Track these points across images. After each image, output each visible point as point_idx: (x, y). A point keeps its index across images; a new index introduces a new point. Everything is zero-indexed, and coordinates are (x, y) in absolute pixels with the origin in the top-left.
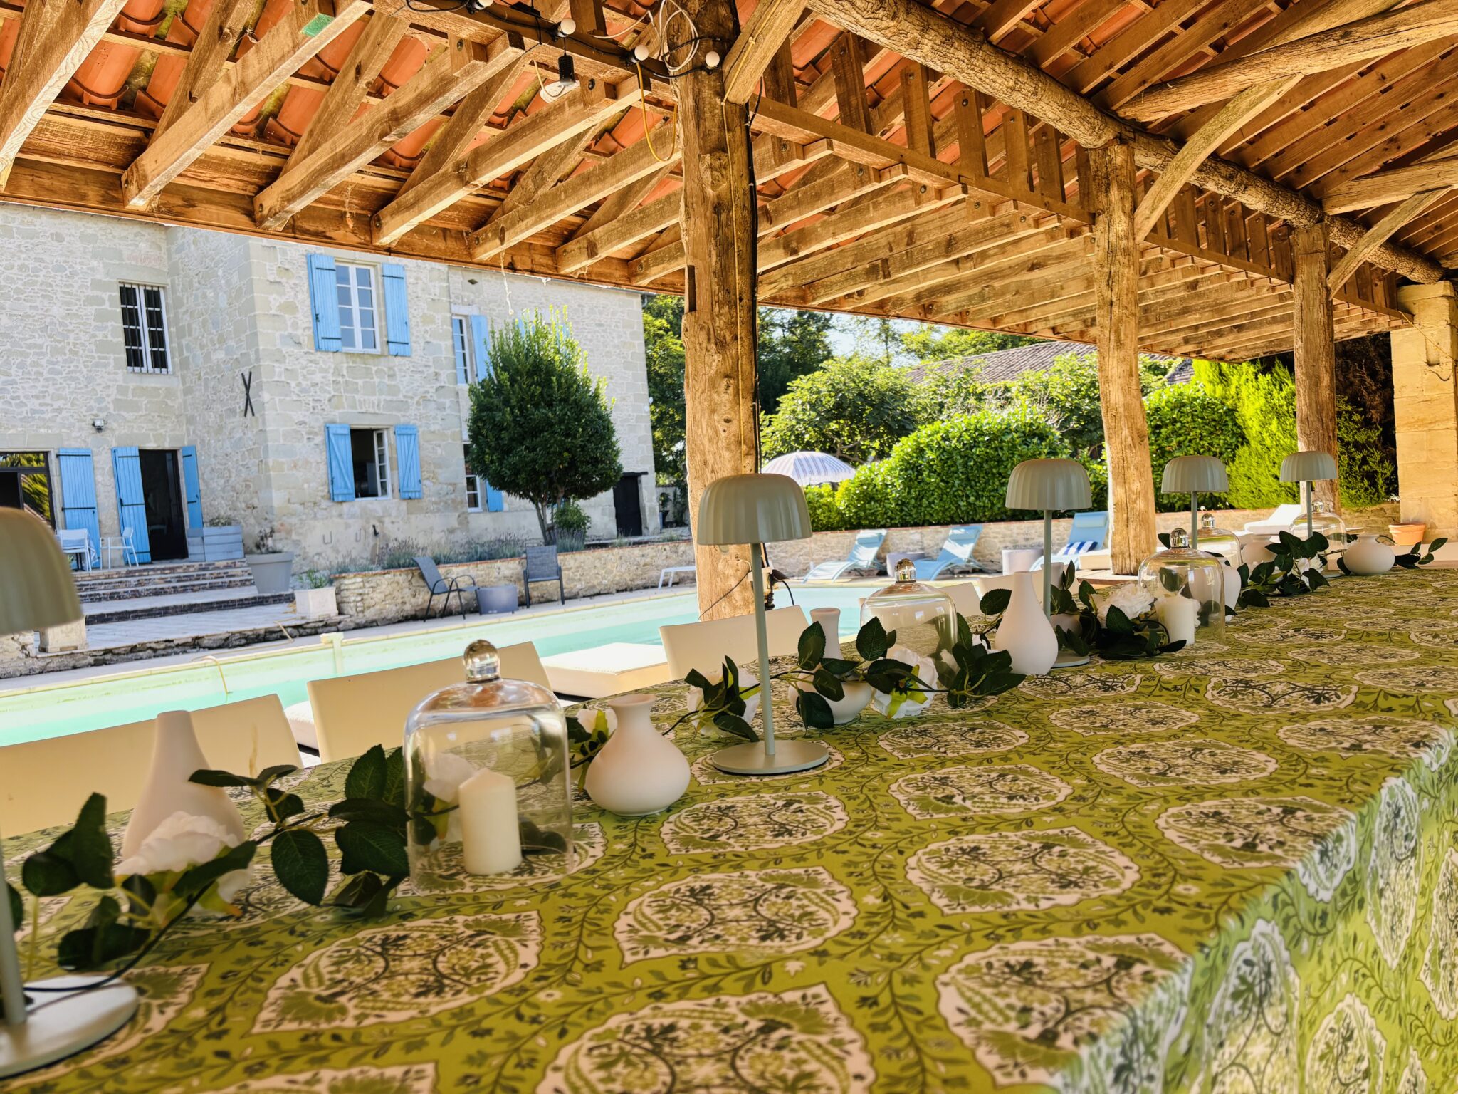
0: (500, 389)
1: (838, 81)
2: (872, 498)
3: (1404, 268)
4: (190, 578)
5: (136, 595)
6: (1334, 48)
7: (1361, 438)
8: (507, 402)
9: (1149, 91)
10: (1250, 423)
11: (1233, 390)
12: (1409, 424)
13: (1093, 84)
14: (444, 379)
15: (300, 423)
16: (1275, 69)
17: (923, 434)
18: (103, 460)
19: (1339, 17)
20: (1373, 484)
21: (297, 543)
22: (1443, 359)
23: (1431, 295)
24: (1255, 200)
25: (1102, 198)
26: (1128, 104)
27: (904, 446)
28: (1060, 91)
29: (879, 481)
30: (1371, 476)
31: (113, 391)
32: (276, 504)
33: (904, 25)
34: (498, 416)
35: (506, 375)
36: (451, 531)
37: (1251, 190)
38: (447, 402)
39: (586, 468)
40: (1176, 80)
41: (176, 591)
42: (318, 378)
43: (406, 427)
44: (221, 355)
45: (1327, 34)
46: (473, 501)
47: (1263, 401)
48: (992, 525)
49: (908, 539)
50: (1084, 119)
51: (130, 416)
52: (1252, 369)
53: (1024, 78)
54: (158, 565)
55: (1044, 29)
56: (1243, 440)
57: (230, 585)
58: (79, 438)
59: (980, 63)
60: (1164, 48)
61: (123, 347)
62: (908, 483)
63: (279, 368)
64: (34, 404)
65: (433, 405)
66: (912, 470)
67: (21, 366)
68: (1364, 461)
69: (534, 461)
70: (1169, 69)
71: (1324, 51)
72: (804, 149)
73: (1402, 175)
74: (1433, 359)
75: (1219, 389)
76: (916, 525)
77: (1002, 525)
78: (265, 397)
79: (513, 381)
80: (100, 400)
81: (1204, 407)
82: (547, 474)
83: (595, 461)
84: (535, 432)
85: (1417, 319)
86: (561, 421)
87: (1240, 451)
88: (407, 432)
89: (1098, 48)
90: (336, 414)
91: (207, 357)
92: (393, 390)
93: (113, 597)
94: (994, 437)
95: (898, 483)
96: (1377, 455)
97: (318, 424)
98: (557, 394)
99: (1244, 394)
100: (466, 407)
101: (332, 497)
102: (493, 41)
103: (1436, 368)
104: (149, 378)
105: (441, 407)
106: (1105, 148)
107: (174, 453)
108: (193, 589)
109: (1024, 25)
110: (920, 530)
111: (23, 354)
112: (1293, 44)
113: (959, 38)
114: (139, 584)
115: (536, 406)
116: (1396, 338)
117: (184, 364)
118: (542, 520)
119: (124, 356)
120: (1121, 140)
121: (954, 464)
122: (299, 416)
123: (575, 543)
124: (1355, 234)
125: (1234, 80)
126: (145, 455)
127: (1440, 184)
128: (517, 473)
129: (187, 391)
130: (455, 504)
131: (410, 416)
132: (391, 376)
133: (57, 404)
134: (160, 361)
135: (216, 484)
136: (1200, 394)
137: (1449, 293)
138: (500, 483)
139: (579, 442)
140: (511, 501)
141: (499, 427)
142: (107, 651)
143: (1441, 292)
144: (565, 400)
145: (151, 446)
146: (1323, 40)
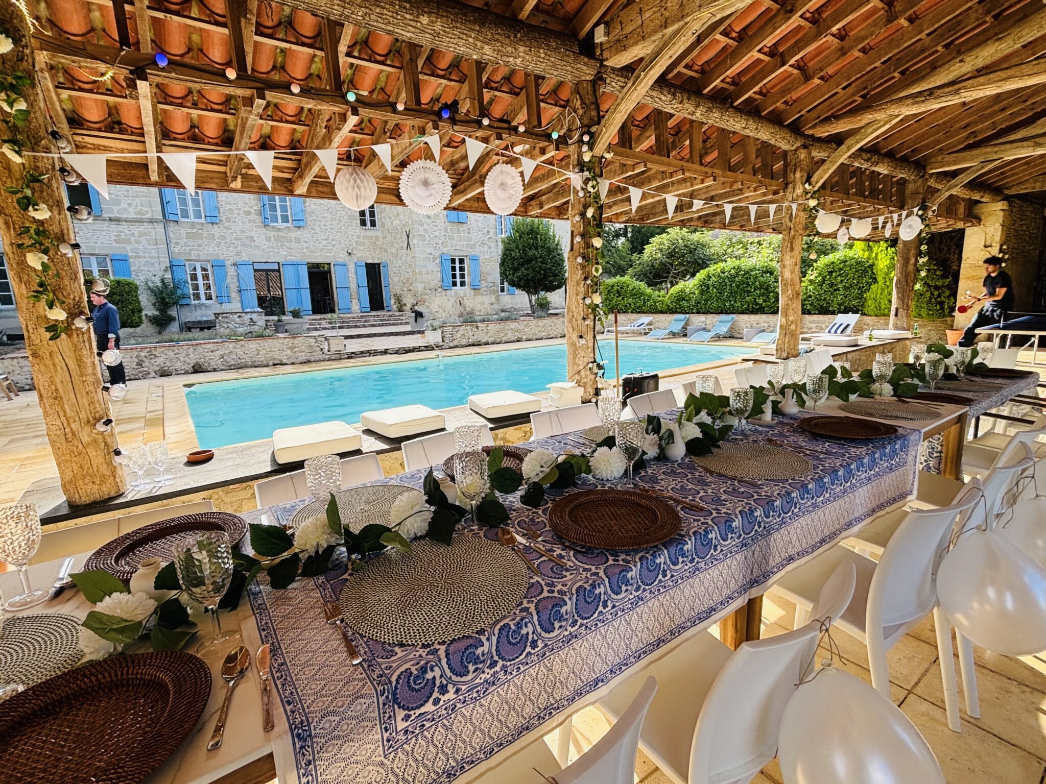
0: (515, 241)
1: (656, 129)
2: (684, 299)
3: (976, 197)
4: (385, 320)
5: (364, 326)
6: (923, 101)
7: (940, 283)
8: (517, 247)
9: (821, 122)
10: (879, 273)
11: (874, 255)
12: (968, 278)
13: (790, 121)
14: (491, 234)
15: (430, 254)
16: (889, 112)
17: (714, 269)
18: (352, 267)
19: (929, 83)
20: (942, 308)
21: (428, 307)
22: (994, 244)
23: (994, 209)
24: (883, 169)
25: (792, 175)
26: (810, 128)
27: (701, 275)
28: (771, 126)
29: (687, 291)
30: (942, 304)
31: (355, 237)
32: (419, 289)
33: (686, 106)
34: (513, 254)
35: (517, 234)
36: (492, 304)
37: (880, 165)
38: (493, 245)
39: (551, 279)
40: (837, 117)
41: (379, 325)
42: (437, 233)
43: (474, 256)
44: (397, 222)
45: (920, 93)
46: (502, 290)
47: (888, 261)
48: (741, 316)
49: (698, 320)
50: (784, 138)
51: (361, 248)
52: (885, 245)
53: (751, 122)
54: (374, 313)
55: (764, 95)
56: (875, 280)
57: (401, 324)
58: (342, 257)
59: (727, 118)
60: (832, 100)
61: (359, 218)
62: (702, 293)
63: (421, 229)
64: (325, 242)
65: (486, 246)
66: (704, 287)
67: (319, 226)
68: (939, 296)
69: (528, 275)
70: (833, 111)
71: (917, 103)
72: (633, 167)
73: (975, 152)
74: (988, 243)
75: (867, 253)
76: (704, 313)
77: (746, 316)
78: (414, 242)
79: (520, 237)
80: (350, 241)
81: (858, 263)
82: (533, 281)
83: (555, 275)
84: (529, 261)
85: (982, 222)
86: (541, 257)
87: (872, 287)
88: (474, 259)
89: (795, 101)
90: (445, 250)
91: (392, 223)
92: (470, 239)
93: (356, 327)
94: (747, 272)
95: (697, 292)
96: (947, 293)
97: (437, 255)
98: (540, 244)
99: (879, 257)
100: (501, 247)
101: (442, 287)
102: (490, 136)
103: (989, 249)
104: (370, 232)
105: (490, 247)
106: (796, 150)
107: (379, 264)
108: (386, 325)
109: (753, 95)
110: (705, 316)
111: (320, 221)
112: (901, 99)
113: (717, 107)
114: (365, 321)
115: (530, 249)
116: (968, 232)
117: (383, 225)
118: (530, 302)
119: (359, 222)
120: (805, 146)
121: (725, 285)
122: (429, 251)
123: (543, 314)
124: (945, 182)
125: (868, 117)
126: (367, 265)
127: (996, 157)
128: (520, 280)
129: (384, 238)
130: (494, 292)
131: (477, 251)
132: (469, 233)
133: (334, 243)
134: (373, 224)
135: (396, 279)
136: (856, 256)
137: (1005, 208)
138: (512, 284)
139: (549, 266)
140: (518, 292)
141: (513, 259)
142: (353, 353)
143: (1000, 208)
144: (543, 247)
145: (370, 261)
146: (917, 97)
